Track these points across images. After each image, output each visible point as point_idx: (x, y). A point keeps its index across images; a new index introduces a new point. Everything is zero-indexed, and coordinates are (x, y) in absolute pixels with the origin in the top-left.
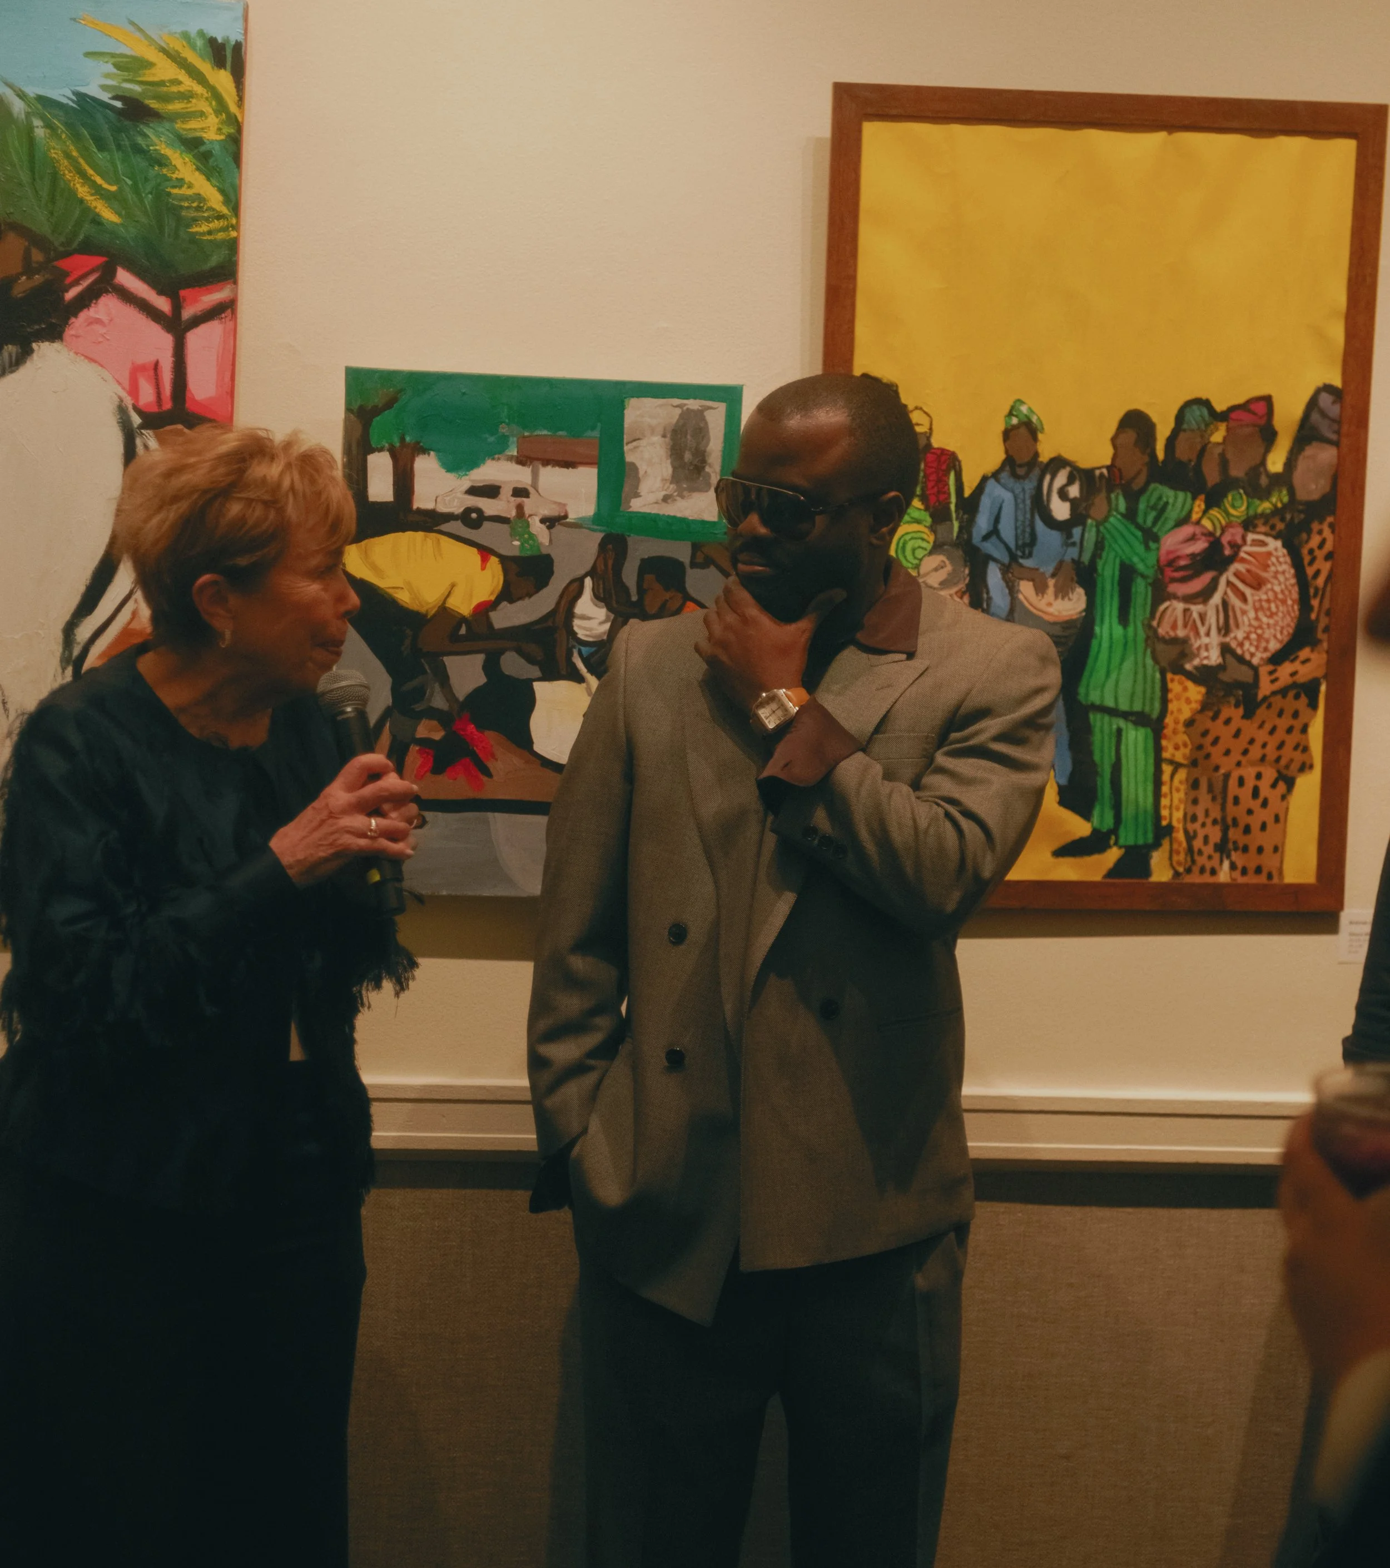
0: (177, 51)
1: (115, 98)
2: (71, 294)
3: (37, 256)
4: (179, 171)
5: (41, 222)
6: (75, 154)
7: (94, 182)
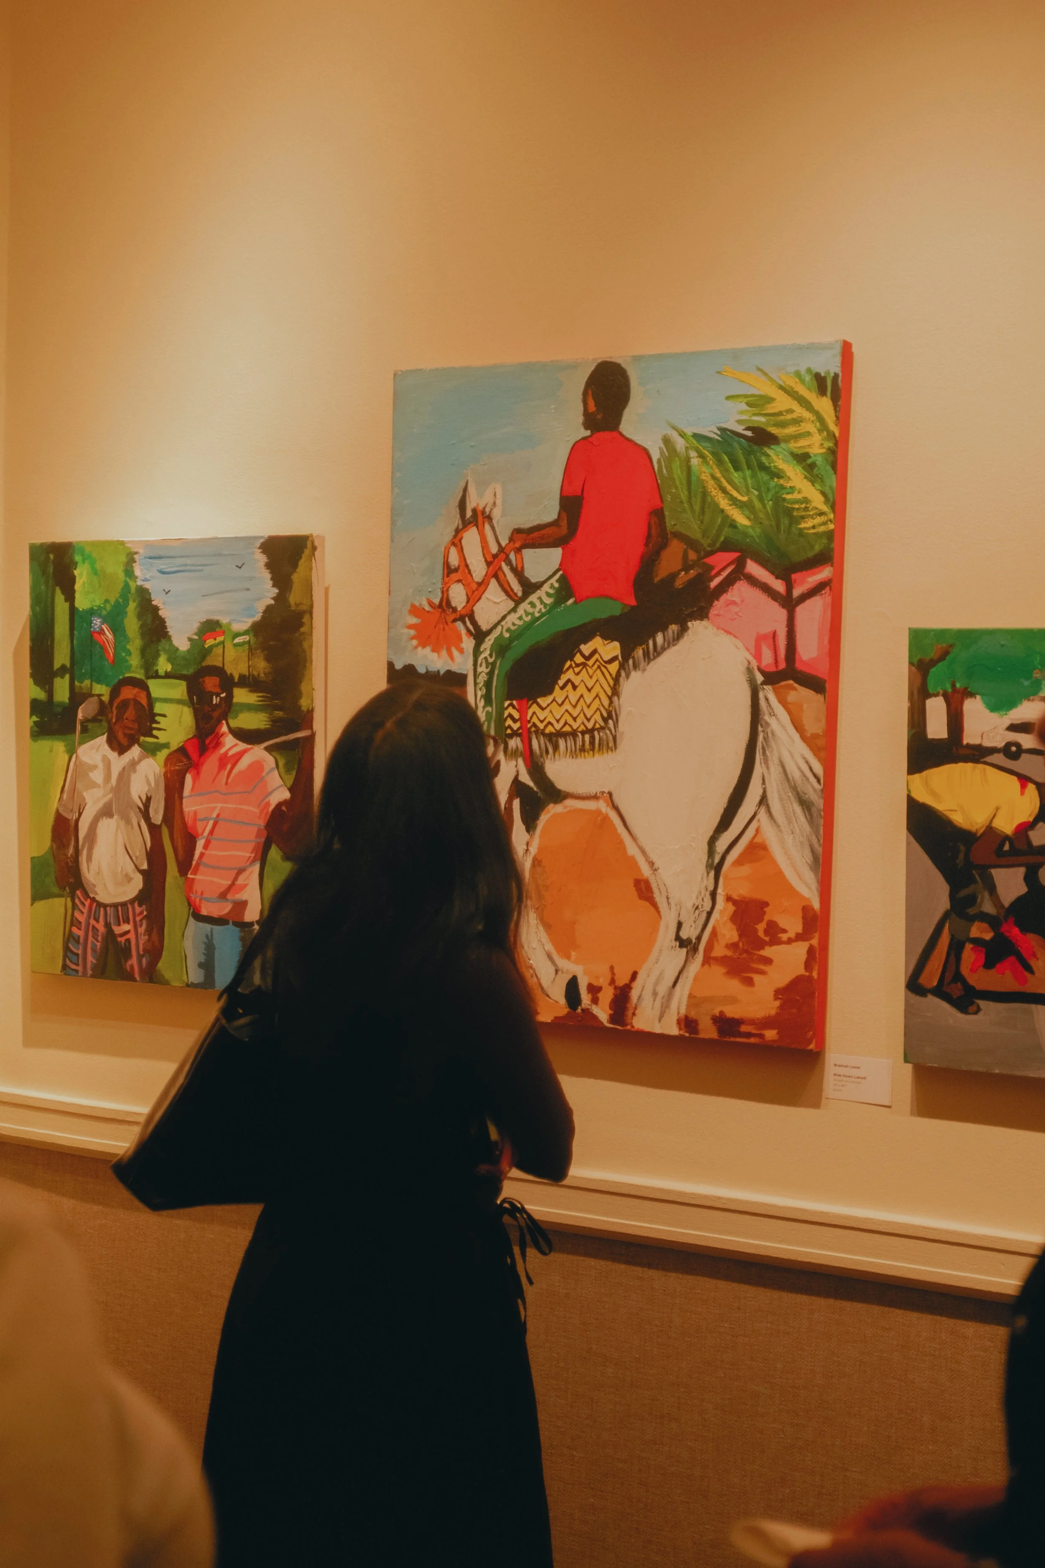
0: (791, 387)
1: (747, 429)
2: (714, 584)
3: (692, 556)
4: (792, 480)
5: (694, 530)
6: (718, 475)
7: (731, 495)
